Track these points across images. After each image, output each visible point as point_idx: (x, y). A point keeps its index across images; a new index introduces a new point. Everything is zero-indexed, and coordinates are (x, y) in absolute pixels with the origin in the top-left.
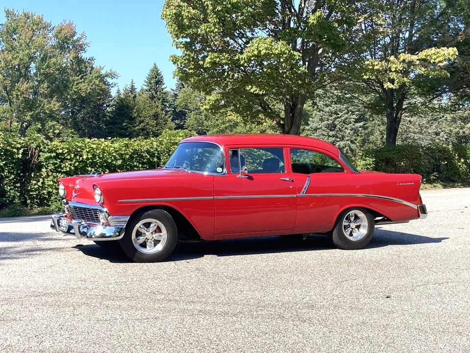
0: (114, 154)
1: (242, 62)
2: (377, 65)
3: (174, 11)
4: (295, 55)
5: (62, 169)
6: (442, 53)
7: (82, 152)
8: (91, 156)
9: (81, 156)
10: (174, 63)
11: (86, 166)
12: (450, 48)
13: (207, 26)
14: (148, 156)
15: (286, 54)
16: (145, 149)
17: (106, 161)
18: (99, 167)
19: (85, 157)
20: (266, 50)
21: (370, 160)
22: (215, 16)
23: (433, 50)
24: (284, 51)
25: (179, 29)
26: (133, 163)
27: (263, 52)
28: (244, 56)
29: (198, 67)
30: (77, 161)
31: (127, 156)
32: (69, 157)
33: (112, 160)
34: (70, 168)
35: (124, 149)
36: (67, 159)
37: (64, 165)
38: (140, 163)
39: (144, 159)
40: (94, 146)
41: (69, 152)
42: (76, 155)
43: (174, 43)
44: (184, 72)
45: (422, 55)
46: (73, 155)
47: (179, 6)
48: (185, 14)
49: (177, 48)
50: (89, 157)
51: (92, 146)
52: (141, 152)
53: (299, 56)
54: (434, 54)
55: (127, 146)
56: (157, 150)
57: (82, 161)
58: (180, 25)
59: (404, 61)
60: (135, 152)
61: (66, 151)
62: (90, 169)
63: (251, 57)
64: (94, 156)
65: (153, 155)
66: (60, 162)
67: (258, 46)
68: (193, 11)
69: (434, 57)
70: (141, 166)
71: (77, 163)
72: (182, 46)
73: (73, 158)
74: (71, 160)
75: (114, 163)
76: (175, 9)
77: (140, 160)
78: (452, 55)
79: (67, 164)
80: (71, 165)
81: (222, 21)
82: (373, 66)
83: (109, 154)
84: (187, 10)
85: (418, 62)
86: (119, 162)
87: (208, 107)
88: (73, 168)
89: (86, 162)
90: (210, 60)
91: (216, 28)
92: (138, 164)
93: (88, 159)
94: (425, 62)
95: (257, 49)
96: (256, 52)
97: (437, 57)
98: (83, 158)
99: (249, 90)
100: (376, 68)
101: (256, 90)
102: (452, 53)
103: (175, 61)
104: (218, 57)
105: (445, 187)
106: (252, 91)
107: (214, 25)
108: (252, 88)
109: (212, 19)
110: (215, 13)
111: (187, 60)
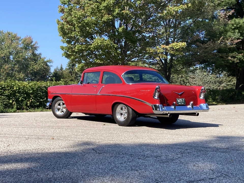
0: (29, 88)
1: (91, 49)
2: (151, 50)
3: (60, 26)
4: (115, 46)
5: (4, 94)
6: (179, 44)
7: (14, 87)
8: (18, 89)
9: (13, 88)
10: (62, 50)
11: (16, 93)
12: (183, 43)
13: (75, 33)
14: (45, 89)
15: (109, 45)
16: (44, 86)
17: (25, 91)
18: (22, 93)
19: (15, 89)
20: (101, 43)
22: (78, 28)
24: (109, 44)
25: (63, 34)
26: (38, 92)
27: (99, 44)
28: (92, 46)
29: (73, 51)
30: (11, 90)
31: (35, 89)
32: (7, 89)
33: (28, 91)
34: (8, 94)
35: (33, 86)
36: (7, 90)
37: (5, 92)
38: (41, 92)
39: (43, 90)
40: (20, 84)
41: (8, 86)
42: (10, 88)
43: (62, 41)
44: (67, 54)
45: (170, 46)
46: (9, 88)
47: (63, 24)
48: (65, 27)
49: (63, 43)
50: (17, 89)
51: (19, 84)
52: (42, 87)
53: (116, 46)
55: (35, 84)
57: (14, 91)
58: (64, 33)
59: (163, 48)
60: (39, 87)
61: (6, 86)
62: (17, 94)
63: (95, 47)
64: (19, 89)
66: (4, 91)
67: (97, 42)
68: (69, 26)
69: (175, 46)
70: (41, 93)
71: (11, 92)
72: (66, 42)
73: (9, 89)
74: (8, 90)
75: (29, 92)
76: (61, 25)
77: (41, 91)
79: (6, 92)
80: (8, 92)
81: (81, 30)
83: (27, 88)
84: (66, 26)
85: (169, 49)
86: (31, 91)
87: (78, 70)
88: (9, 94)
89: (16, 91)
90: (77, 48)
91: (79, 33)
92: (40, 93)
93: (16, 90)
95: (97, 43)
96: (97, 44)
97: (177, 47)
98: (14, 90)
99: (96, 61)
100: (151, 51)
101: (99, 62)
102: (184, 45)
103: (62, 48)
104: (81, 47)
106: (97, 62)
107: (78, 32)
108: (97, 61)
109: (77, 30)
110: (78, 27)
111: (68, 48)
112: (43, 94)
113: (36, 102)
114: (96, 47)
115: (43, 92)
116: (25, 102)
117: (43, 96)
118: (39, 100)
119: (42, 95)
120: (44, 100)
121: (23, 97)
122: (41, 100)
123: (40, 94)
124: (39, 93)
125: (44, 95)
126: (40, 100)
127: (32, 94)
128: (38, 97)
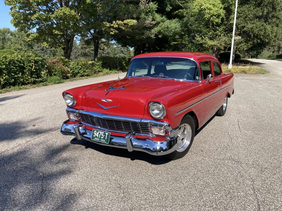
12: (134, 20)
14: (18, 63)
21: (100, 63)
31: (7, 63)
38: (14, 67)
39: (16, 65)
45: (125, 21)
56: (21, 59)
59: (117, 24)
65: (20, 62)
69: (130, 23)
70: (15, 68)
78: (135, 23)
82: (106, 24)
85: (123, 24)
86: (4, 67)
94: (126, 25)
100: (107, 25)
105: (123, 72)
112: (17, 69)
113: (10, 79)
115: (16, 67)
117: (17, 71)
122: (16, 76)
123: (14, 69)
124: (12, 68)
125: (19, 70)
126: (14, 76)
127: (4, 69)
128: (12, 72)
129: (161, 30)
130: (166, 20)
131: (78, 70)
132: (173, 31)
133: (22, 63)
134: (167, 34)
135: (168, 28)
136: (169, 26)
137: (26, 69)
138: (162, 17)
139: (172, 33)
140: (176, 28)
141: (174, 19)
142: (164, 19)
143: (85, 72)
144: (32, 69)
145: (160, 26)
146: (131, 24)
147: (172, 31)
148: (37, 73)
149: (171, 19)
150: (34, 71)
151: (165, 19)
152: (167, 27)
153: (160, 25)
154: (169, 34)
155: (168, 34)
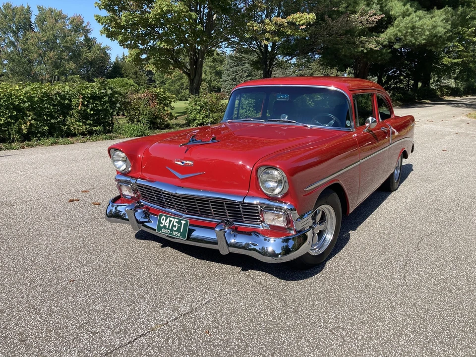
0: (21, 97)
1: (150, 21)
2: (256, 26)
4: (192, 16)
6: (306, 16)
10: (99, 22)
12: (310, 14)
14: (59, 99)
15: (184, 12)
16: (55, 93)
17: (12, 104)
18: (6, 109)
23: (297, 15)
24: (182, 9)
26: (44, 105)
28: (151, 15)
31: (37, 99)
33: (20, 103)
39: (54, 102)
43: (96, 5)
44: (108, 30)
45: (290, 18)
49: (100, 9)
52: (52, 95)
54: (299, 17)
55: (36, 89)
59: (276, 24)
60: (46, 94)
67: (160, 4)
69: (299, 20)
70: (52, 107)
72: (104, 7)
75: (22, 105)
77: (50, 102)
78: (312, 19)
82: (253, 27)
83: (16, 96)
85: (286, 25)
86: (27, 105)
87: (131, 59)
90: (124, 19)
92: (49, 106)
94: (292, 24)
96: (159, 11)
99: (159, 45)
100: (255, 28)
101: (165, 45)
102: (311, 17)
103: (99, 19)
111: (109, 19)
112: (56, 109)
113: (41, 126)
114: (157, 17)
115: (54, 105)
116: (15, 127)
117: (55, 112)
118: (47, 120)
119: (53, 112)
120: (59, 119)
121: (10, 117)
122: (52, 121)
123: (48, 109)
124: (46, 108)
125: (58, 111)
126: (50, 120)
127: (29, 109)
128: (44, 115)
129: (397, 34)
130: (415, 12)
131: (195, 113)
132: (427, 33)
133: (68, 99)
134: (411, 41)
135: (413, 28)
136: (418, 24)
137: (73, 109)
138: (404, 5)
139: (424, 37)
140: (434, 27)
141: (439, 8)
142: (408, 10)
143: (207, 116)
144: (88, 110)
145: (397, 26)
146: (300, 22)
147: (425, 35)
148: (99, 116)
149: (433, 8)
150: (92, 112)
151: (411, 10)
152: (413, 26)
153: (396, 22)
154: (416, 39)
155: (414, 42)
